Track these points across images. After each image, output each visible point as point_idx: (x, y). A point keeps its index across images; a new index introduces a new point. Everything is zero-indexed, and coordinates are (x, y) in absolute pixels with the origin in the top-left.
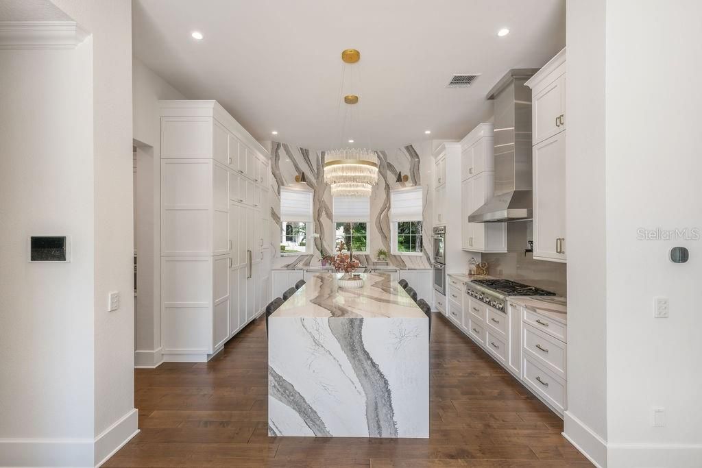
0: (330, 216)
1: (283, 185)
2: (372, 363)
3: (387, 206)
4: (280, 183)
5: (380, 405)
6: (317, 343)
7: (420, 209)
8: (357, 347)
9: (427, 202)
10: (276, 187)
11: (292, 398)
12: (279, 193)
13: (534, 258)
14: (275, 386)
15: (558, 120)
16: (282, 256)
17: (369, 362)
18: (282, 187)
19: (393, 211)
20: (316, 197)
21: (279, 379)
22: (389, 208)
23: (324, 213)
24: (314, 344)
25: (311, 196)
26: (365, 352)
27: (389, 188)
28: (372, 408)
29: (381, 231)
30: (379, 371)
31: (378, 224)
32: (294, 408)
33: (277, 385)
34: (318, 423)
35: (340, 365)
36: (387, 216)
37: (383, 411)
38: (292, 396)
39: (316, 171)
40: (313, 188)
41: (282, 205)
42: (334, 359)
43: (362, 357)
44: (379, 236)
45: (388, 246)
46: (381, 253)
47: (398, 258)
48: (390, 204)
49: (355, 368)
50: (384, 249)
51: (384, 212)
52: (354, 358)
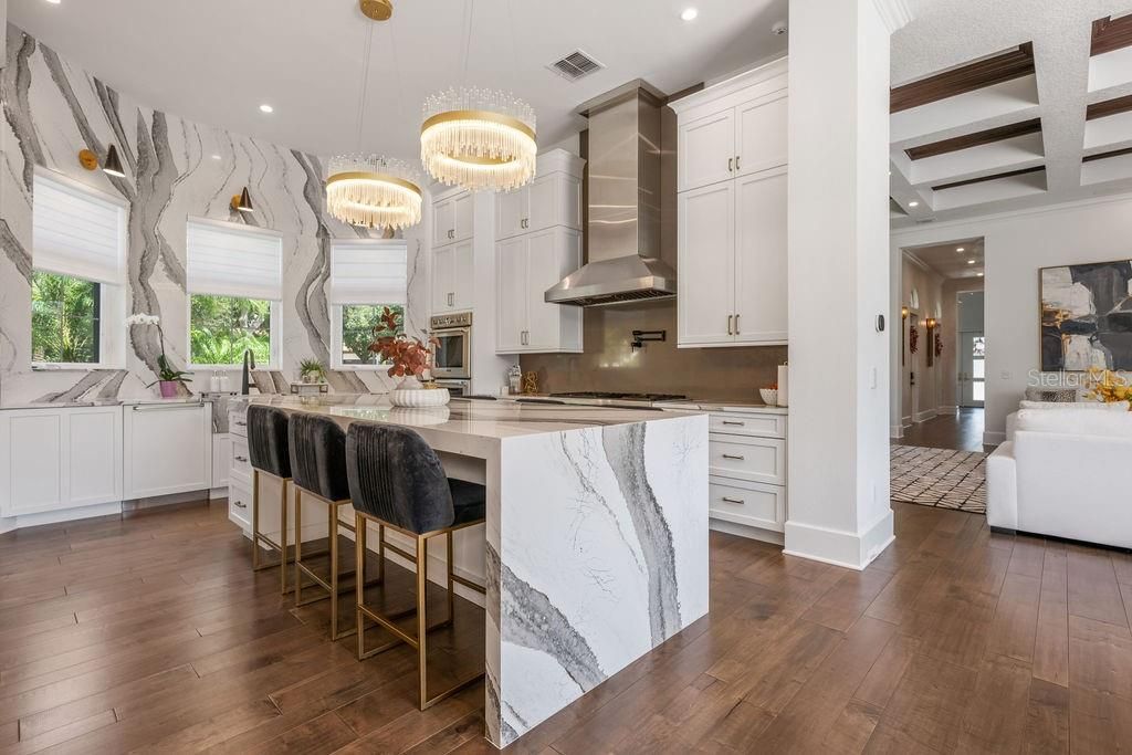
0: (177, 275)
1: (41, 162)
2: (656, 505)
3: (322, 271)
4: (33, 156)
5: (663, 582)
6: (587, 487)
7: (402, 283)
8: (639, 482)
9: (415, 270)
10: (18, 162)
11: (545, 627)
12: (28, 183)
13: (679, 346)
14: (513, 614)
15: (733, 163)
16: (35, 369)
17: (652, 504)
18: (37, 167)
19: (334, 281)
20: (138, 221)
21: (523, 591)
22: (327, 275)
23: (159, 266)
24: (582, 489)
25: (121, 216)
26: (648, 487)
27: (326, 234)
28: (655, 592)
29: (309, 322)
30: (662, 519)
31: (302, 308)
32: (549, 651)
33: (517, 607)
34: (587, 662)
35: (618, 524)
36: (321, 292)
37: (667, 590)
38: (546, 622)
39: (136, 154)
40: (128, 197)
41: (36, 221)
42: (610, 512)
43: (644, 497)
44: (304, 332)
45: (325, 353)
46: (307, 367)
47: (348, 375)
48: (329, 268)
49: (637, 523)
50: (314, 359)
51: (315, 284)
52: (634, 503)
